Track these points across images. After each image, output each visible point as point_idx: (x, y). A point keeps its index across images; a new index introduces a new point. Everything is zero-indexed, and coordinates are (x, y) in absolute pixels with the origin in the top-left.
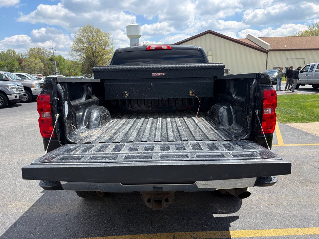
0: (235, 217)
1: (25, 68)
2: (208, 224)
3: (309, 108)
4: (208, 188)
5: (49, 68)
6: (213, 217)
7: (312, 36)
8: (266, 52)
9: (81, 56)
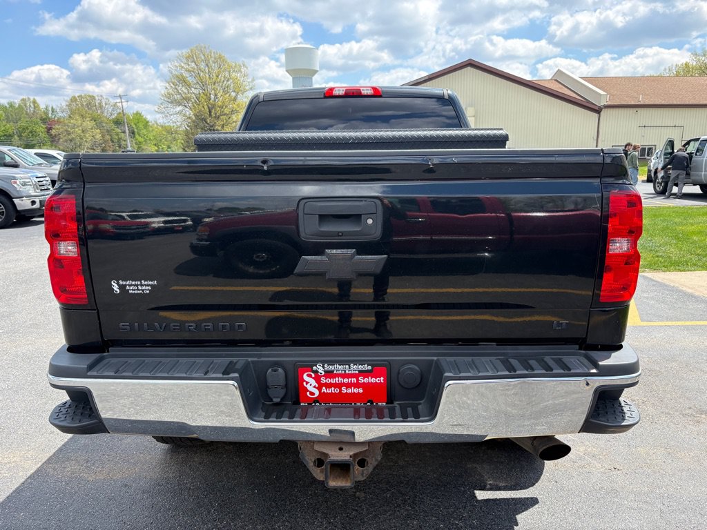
0: (527, 498)
1: (59, 139)
2: (463, 517)
3: (695, 238)
4: (465, 433)
5: (113, 142)
6: (476, 497)
7: (700, 75)
8: (598, 111)
9: (184, 115)
